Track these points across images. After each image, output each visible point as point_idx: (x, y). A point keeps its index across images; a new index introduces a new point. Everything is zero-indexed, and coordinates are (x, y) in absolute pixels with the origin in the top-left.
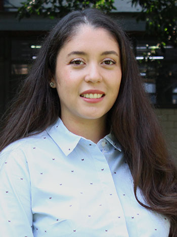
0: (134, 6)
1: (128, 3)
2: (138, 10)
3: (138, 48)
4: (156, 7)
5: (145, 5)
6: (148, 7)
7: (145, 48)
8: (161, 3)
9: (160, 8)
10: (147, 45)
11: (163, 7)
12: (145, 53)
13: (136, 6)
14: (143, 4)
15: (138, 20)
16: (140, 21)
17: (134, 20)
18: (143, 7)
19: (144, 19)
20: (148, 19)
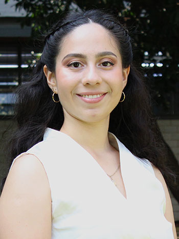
0: (18, 10)
1: (12, 6)
2: (23, 14)
3: (23, 55)
4: (42, 11)
5: (30, 9)
6: (33, 11)
7: (30, 55)
8: (47, 7)
9: (46, 13)
10: (33, 53)
11: (49, 12)
12: (30, 61)
13: (20, 10)
14: (28, 8)
15: (22, 26)
16: (25, 27)
17: (18, 26)
18: (28, 11)
19: (29, 25)
20: (33, 25)
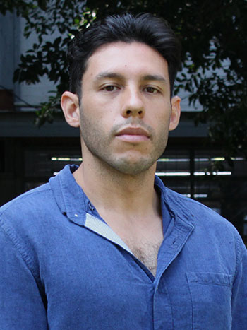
3: (196, 160)
14: (205, 102)
16: (200, 124)
17: (191, 123)
18: (204, 106)
19: (205, 121)
